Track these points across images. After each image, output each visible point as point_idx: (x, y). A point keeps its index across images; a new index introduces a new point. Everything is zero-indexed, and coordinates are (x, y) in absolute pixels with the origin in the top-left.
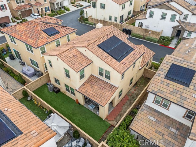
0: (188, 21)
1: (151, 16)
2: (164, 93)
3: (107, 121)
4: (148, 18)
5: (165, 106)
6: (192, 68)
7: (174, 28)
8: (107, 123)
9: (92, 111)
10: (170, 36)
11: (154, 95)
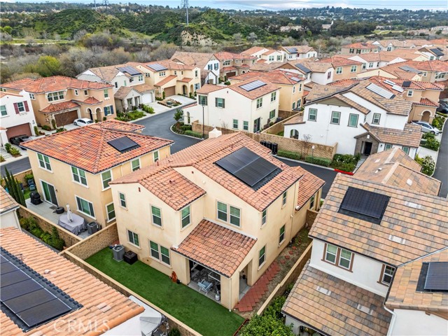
0: (382, 125)
1: (313, 118)
2: (340, 238)
3: (237, 312)
4: (307, 122)
5: (346, 264)
6: (382, 193)
7: (357, 138)
8: (237, 317)
9: (206, 295)
10: (353, 154)
11: (323, 244)
